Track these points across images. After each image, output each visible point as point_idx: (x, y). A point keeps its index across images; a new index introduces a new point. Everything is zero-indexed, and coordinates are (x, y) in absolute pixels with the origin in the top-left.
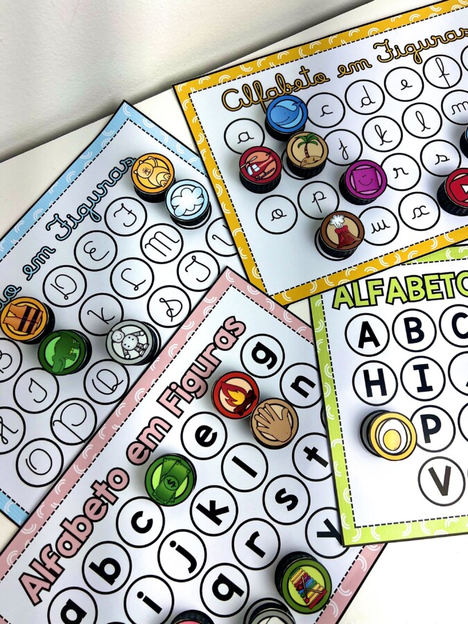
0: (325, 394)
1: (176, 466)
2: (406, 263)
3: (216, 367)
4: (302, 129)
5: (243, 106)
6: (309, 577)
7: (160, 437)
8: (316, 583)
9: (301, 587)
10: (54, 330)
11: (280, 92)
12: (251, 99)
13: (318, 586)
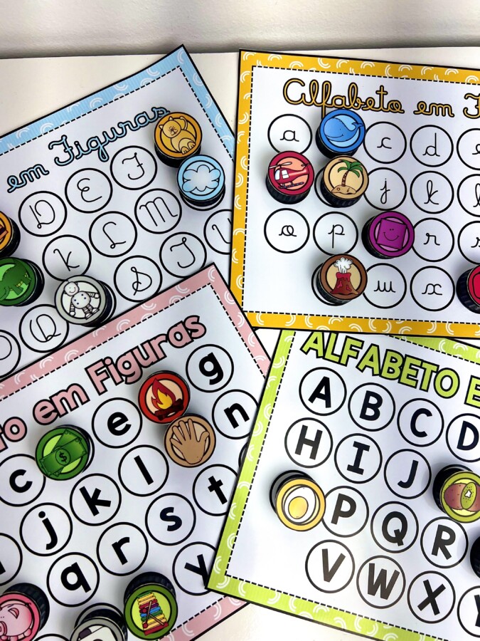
0: (254, 432)
1: (74, 442)
2: (395, 336)
3: (159, 360)
4: (351, 153)
5: (302, 102)
6: (157, 605)
7: (73, 405)
8: (161, 613)
9: (144, 611)
10: (13, 256)
11: (348, 104)
12: (314, 99)
13: (162, 616)
